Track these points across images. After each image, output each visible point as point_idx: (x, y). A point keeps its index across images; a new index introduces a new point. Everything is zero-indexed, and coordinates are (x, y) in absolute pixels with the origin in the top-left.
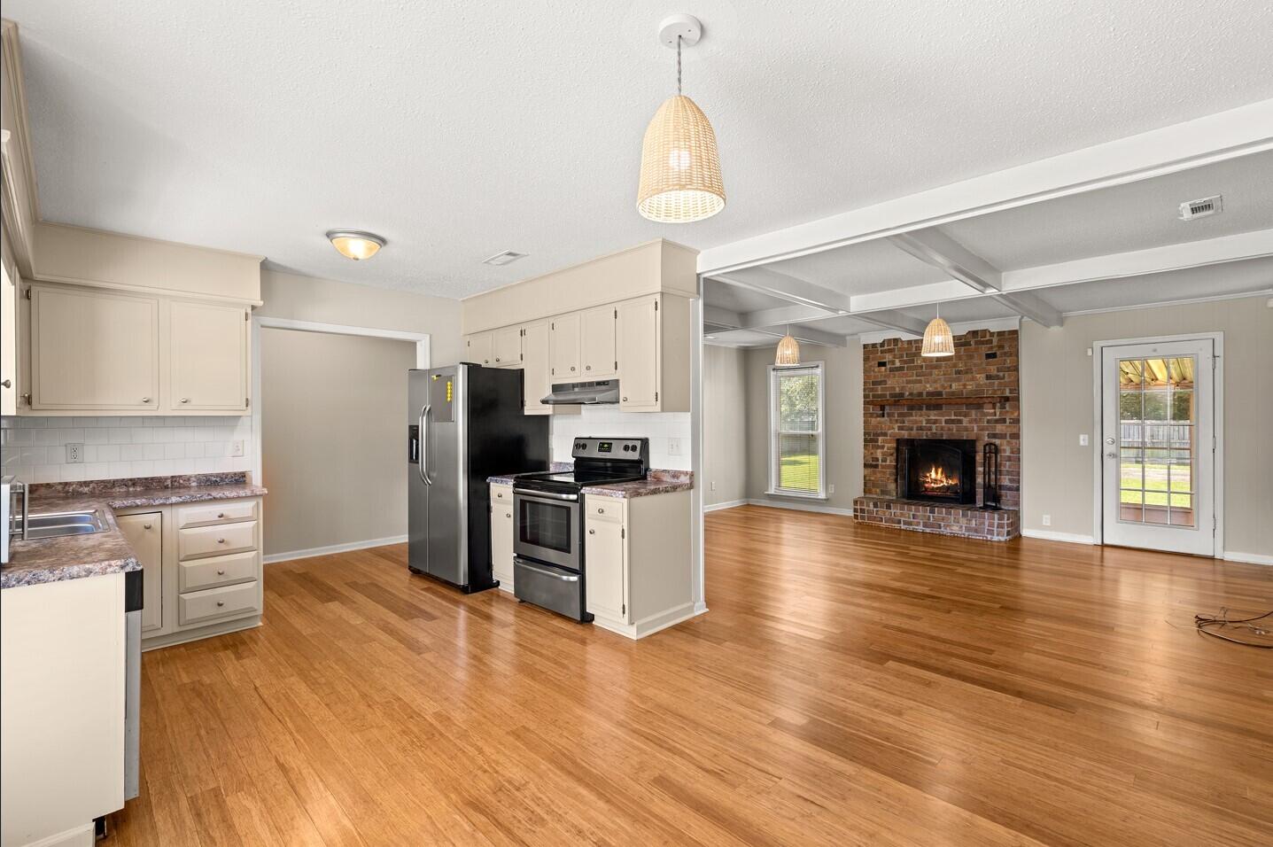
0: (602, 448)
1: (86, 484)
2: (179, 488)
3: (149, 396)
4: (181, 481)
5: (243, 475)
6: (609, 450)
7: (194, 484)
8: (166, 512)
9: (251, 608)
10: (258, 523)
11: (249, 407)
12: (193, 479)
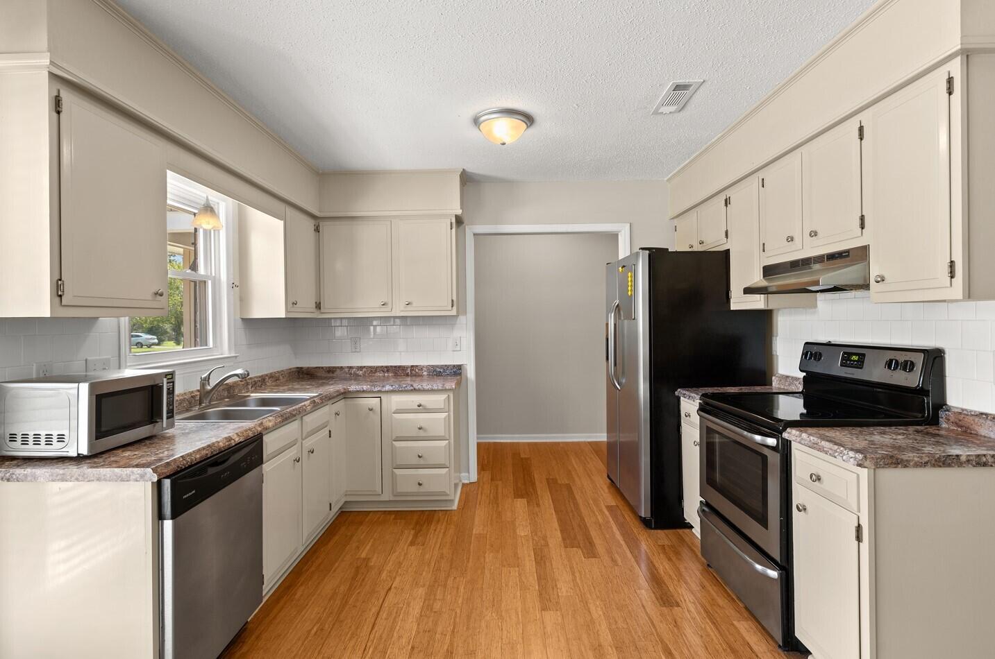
0: (847, 361)
1: (361, 368)
2: (415, 376)
3: (385, 300)
4: (417, 371)
5: (459, 367)
6: (860, 364)
7: (425, 373)
8: (384, 397)
9: (445, 492)
10: (449, 415)
11: (455, 308)
12: (424, 369)
